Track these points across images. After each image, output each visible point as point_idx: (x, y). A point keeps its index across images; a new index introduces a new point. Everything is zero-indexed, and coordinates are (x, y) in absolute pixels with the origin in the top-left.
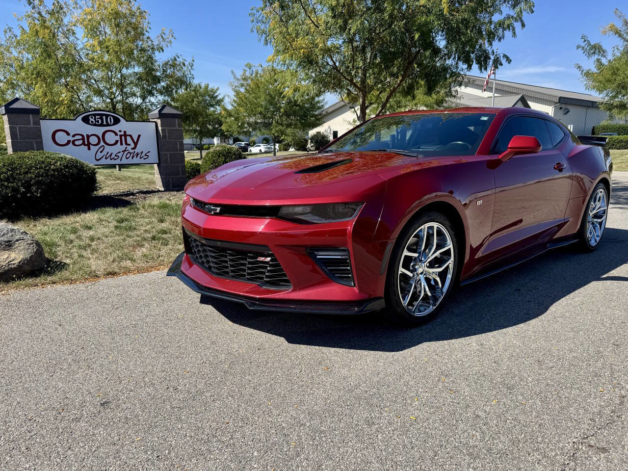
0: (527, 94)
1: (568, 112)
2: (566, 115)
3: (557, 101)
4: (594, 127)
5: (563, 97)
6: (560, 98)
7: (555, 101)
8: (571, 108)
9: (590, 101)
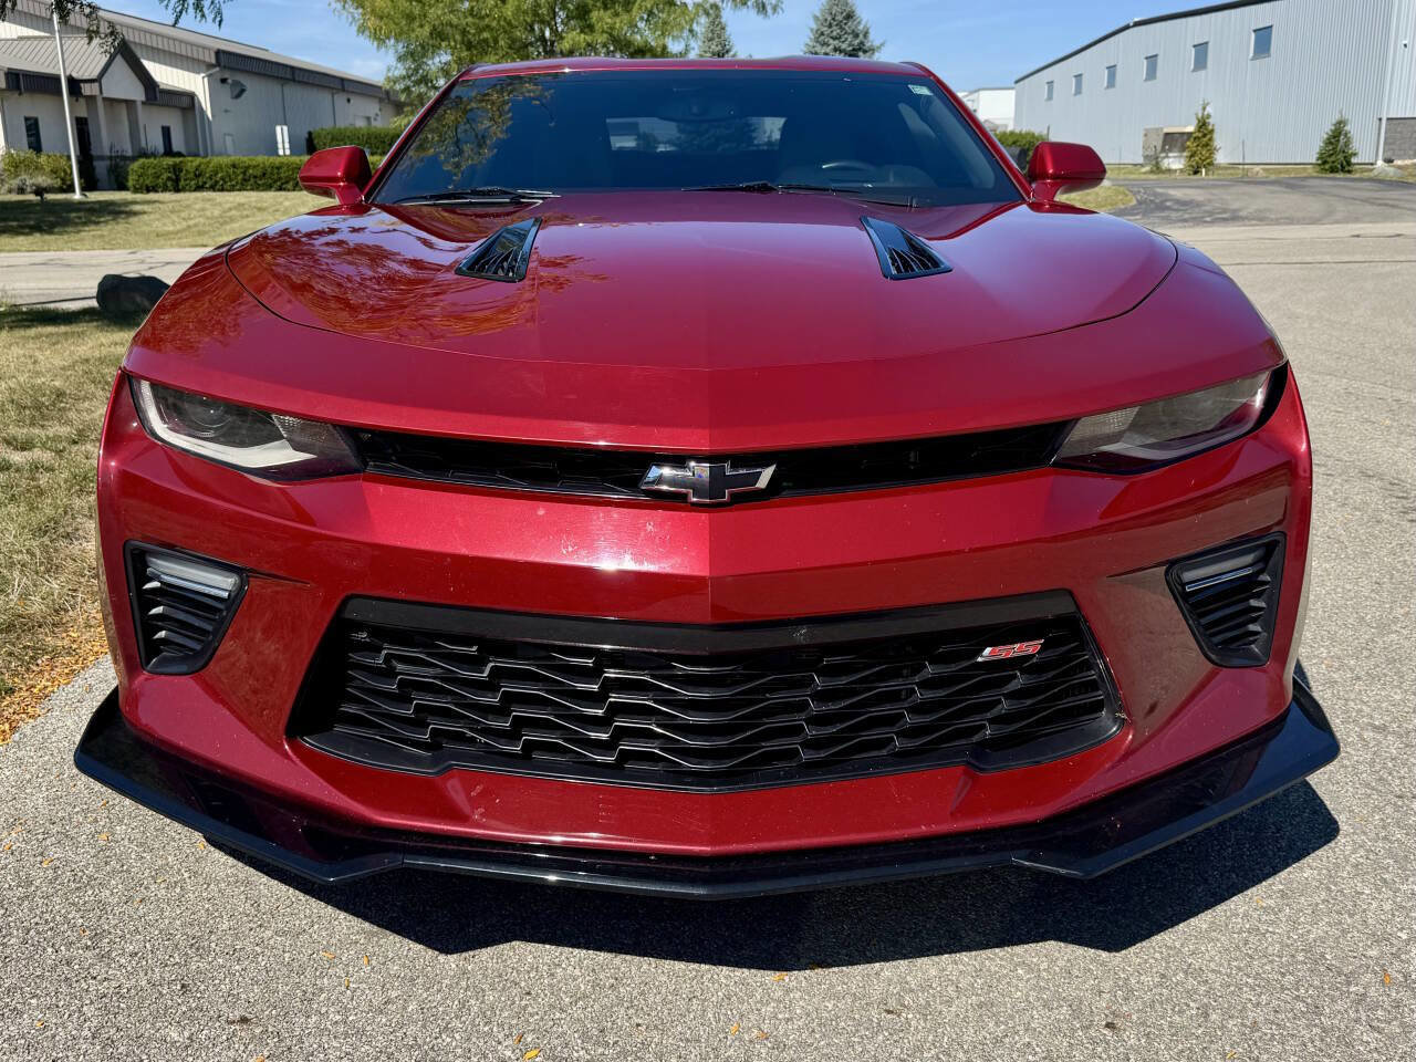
0: (137, 40)
1: (243, 91)
2: (239, 100)
3: (213, 61)
4: (310, 134)
5: (225, 52)
6: (218, 53)
7: (207, 59)
8: (249, 82)
9: (286, 66)
